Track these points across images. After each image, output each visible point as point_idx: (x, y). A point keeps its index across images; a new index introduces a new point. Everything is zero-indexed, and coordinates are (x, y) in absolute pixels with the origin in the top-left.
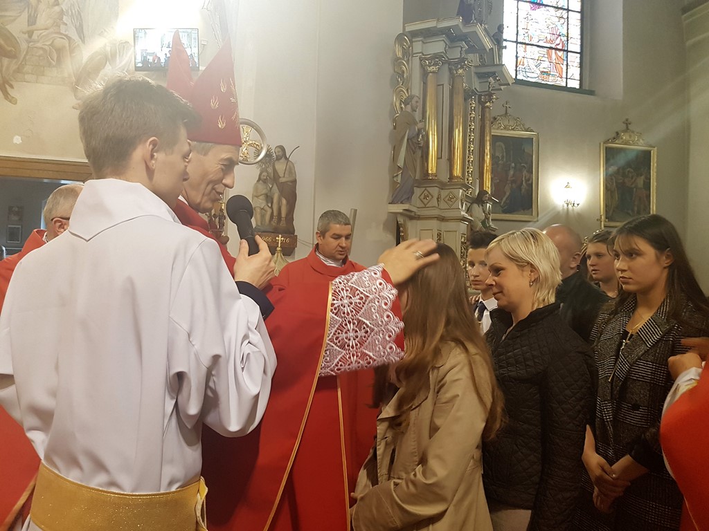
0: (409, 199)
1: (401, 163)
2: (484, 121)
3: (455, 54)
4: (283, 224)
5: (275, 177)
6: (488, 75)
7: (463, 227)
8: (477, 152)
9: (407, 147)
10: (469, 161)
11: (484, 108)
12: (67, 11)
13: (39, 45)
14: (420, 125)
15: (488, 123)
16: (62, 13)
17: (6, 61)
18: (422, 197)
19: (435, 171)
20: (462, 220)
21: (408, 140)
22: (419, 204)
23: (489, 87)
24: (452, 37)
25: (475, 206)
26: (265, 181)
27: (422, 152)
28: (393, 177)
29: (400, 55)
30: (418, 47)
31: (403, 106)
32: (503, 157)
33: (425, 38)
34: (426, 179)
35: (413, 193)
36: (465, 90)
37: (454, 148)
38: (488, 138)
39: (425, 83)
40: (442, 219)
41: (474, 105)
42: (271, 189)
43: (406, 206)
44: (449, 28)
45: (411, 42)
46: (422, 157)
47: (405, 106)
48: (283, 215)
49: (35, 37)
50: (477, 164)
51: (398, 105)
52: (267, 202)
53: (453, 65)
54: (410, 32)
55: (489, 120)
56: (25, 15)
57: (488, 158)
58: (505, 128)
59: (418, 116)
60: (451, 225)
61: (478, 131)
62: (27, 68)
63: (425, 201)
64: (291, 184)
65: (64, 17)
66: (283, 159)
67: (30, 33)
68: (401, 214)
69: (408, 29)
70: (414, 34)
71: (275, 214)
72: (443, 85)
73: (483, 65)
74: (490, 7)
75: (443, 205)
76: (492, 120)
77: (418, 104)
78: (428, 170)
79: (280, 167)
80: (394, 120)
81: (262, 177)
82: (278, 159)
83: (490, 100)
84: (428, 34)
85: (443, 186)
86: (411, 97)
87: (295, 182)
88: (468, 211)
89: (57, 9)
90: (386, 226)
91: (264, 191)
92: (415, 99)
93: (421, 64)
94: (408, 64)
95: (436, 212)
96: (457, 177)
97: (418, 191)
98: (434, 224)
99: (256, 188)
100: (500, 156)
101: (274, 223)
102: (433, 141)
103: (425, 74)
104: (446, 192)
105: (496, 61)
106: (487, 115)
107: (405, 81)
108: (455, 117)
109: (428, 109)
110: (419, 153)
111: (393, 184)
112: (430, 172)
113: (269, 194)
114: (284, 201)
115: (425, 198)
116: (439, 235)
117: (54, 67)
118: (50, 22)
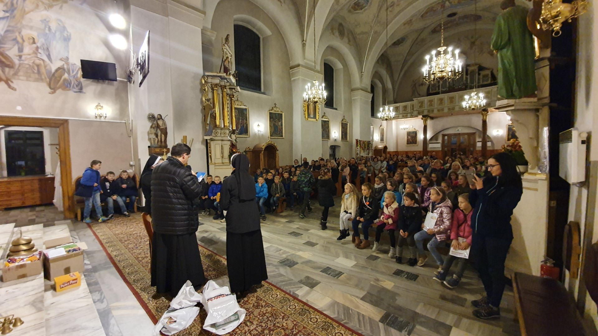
0: (211, 134)
1: (208, 122)
2: (232, 104)
3: (223, 84)
4: (163, 144)
5: (158, 126)
6: (232, 89)
7: (229, 143)
8: (230, 115)
9: (210, 117)
11: (231, 100)
13: (26, 62)
16: (37, 48)
18: (215, 133)
19: (219, 124)
21: (210, 114)
22: (214, 135)
23: (233, 93)
25: (232, 135)
26: (154, 128)
28: (205, 127)
29: (204, 83)
30: (210, 80)
31: (206, 101)
33: (212, 77)
34: (216, 126)
35: (212, 132)
37: (225, 116)
39: (213, 93)
40: (222, 140)
42: (157, 131)
43: (210, 136)
44: (221, 76)
45: (207, 78)
46: (214, 119)
48: (163, 140)
49: (23, 58)
51: (204, 100)
52: (156, 136)
53: (222, 88)
56: (16, 48)
57: (234, 117)
58: (238, 105)
60: (226, 142)
61: (230, 108)
62: (21, 73)
65: (40, 51)
66: (161, 120)
67: (20, 57)
68: (209, 139)
69: (206, 74)
70: (208, 76)
71: (159, 140)
72: (219, 94)
75: (222, 136)
79: (160, 122)
80: (204, 106)
81: (153, 126)
82: (159, 119)
83: (233, 97)
85: (222, 129)
86: (210, 99)
87: (166, 128)
88: (230, 137)
89: (35, 46)
90: (202, 143)
91: (154, 132)
95: (220, 138)
96: (226, 126)
97: (214, 131)
98: (220, 142)
99: (150, 131)
100: (237, 115)
101: (159, 143)
103: (213, 90)
104: (223, 131)
105: (235, 85)
109: (215, 102)
111: (206, 129)
112: (217, 124)
113: (156, 133)
114: (163, 136)
115: (216, 133)
116: (222, 146)
117: (36, 73)
118: (31, 52)
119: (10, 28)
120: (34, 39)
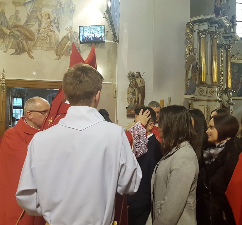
0: (193, 93)
1: (189, 77)
2: (227, 57)
3: (213, 29)
5: (136, 85)
6: (229, 37)
7: (218, 104)
8: (224, 70)
9: (192, 70)
10: (221, 75)
11: (227, 51)
12: (53, 21)
13: (42, 35)
14: (198, 61)
15: (229, 58)
17: (30, 42)
19: (205, 80)
20: (217, 101)
21: (192, 67)
22: (198, 94)
23: (229, 42)
24: (211, 22)
25: (224, 94)
26: (132, 87)
27: (199, 72)
28: (186, 84)
29: (188, 31)
30: (196, 27)
31: (190, 53)
32: (237, 72)
33: (199, 23)
34: (201, 83)
35: (195, 90)
36: (218, 44)
37: (213, 70)
38: (229, 64)
39: (200, 43)
40: (209, 101)
41: (223, 50)
42: (135, 90)
43: (192, 96)
44: (209, 19)
45: (193, 25)
46: (199, 74)
47: (191, 53)
48: (140, 101)
49: (41, 32)
50: (225, 76)
51: (188, 52)
52: (133, 96)
53: (212, 34)
54: (192, 21)
55: (230, 57)
57: (229, 73)
58: (238, 59)
59: (197, 57)
60: (213, 103)
61: (225, 61)
62: (38, 44)
63: (201, 93)
64: (143, 88)
65: (52, 23)
66: (139, 77)
67: (39, 30)
68: (190, 99)
69: (192, 20)
70: (195, 22)
71: (136, 100)
72: (208, 43)
73: (226, 33)
74: (229, 8)
75: (209, 94)
76: (231, 56)
77: (197, 52)
78: (202, 80)
79: (138, 81)
80: (186, 59)
81: (131, 85)
82: (137, 77)
83: (230, 48)
84: (200, 22)
85: (208, 86)
86: (193, 49)
88: (221, 97)
89: (49, 20)
91: (132, 91)
92: (195, 50)
93: (198, 35)
94: (192, 35)
95: (206, 98)
96: (215, 82)
97: (197, 89)
98: (205, 103)
99: (128, 90)
100: (236, 71)
101: (136, 104)
102: (204, 67)
103: (200, 39)
104: (211, 89)
105: (232, 31)
106: (229, 54)
107: (191, 42)
108: (213, 56)
109: (201, 53)
110: (198, 72)
111: (187, 86)
112: (203, 80)
113: (134, 92)
114: (140, 95)
115: (201, 92)
116: (207, 108)
117: (48, 43)
118: (46, 25)
119: (35, 9)
120: (49, 14)
